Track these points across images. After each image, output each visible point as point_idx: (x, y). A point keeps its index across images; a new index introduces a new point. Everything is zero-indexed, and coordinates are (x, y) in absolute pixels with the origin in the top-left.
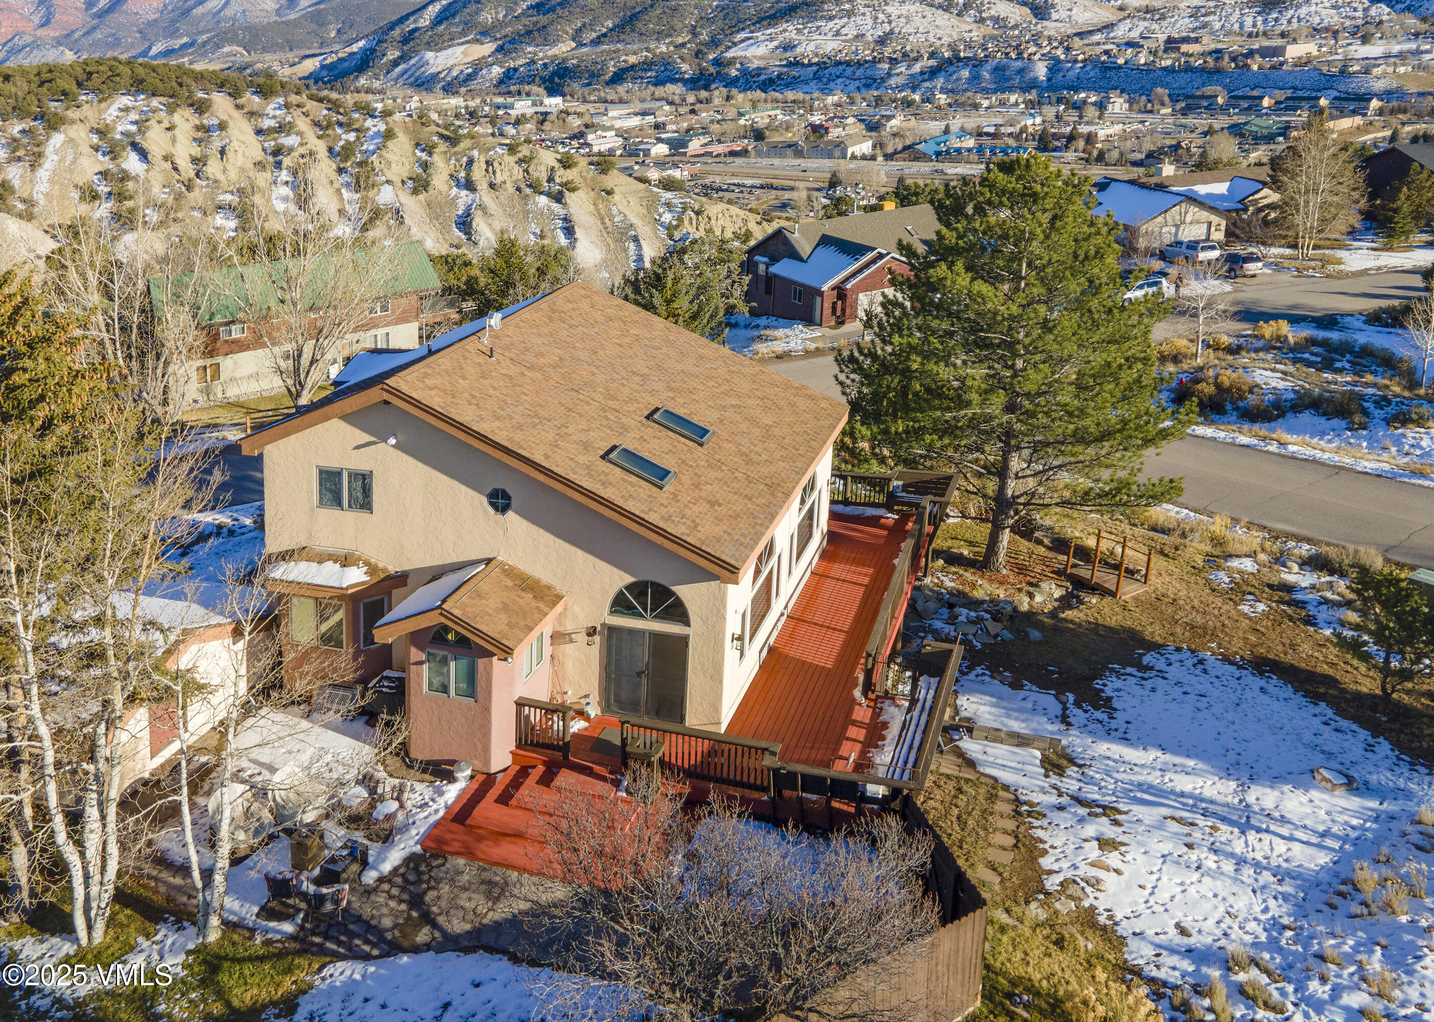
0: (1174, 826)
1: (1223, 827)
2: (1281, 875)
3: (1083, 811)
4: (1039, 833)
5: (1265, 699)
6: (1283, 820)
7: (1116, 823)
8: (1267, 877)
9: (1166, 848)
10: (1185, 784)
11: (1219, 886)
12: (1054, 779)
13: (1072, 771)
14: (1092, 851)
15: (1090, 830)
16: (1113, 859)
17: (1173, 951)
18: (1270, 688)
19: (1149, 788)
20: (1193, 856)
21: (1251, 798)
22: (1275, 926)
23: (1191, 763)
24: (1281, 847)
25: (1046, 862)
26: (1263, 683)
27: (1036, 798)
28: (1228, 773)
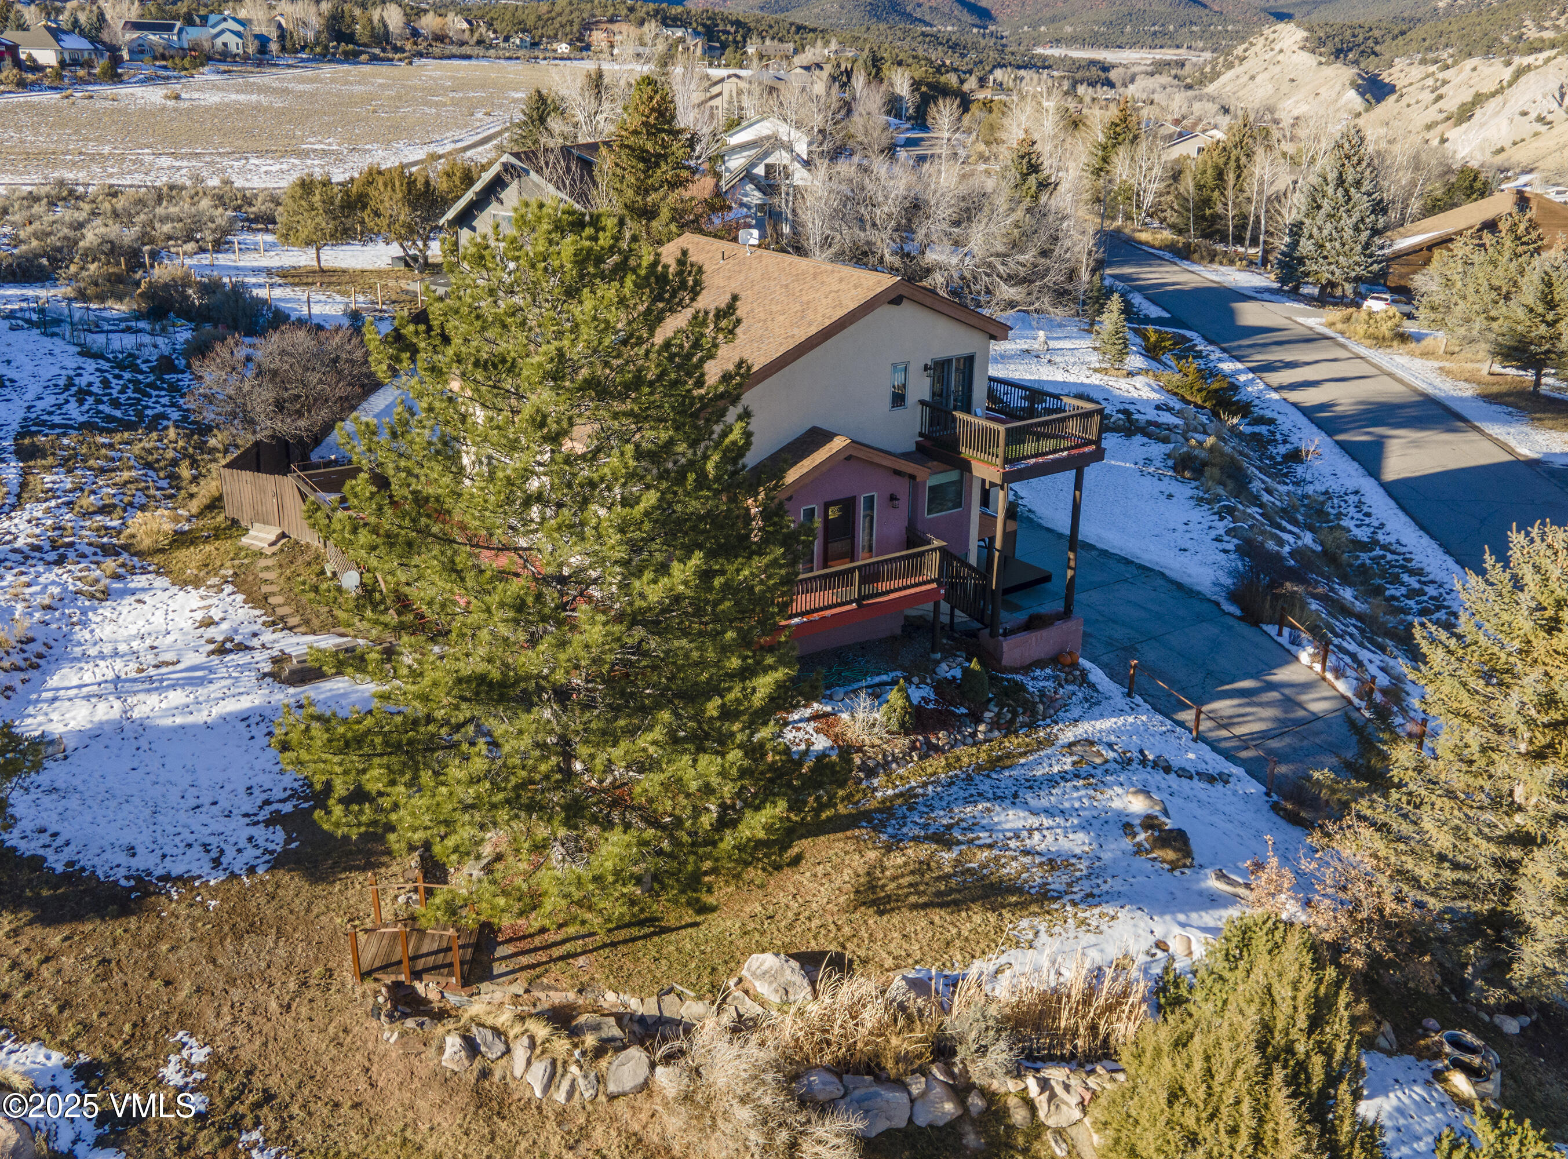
0: (169, 657)
1: (133, 675)
2: (85, 657)
3: (238, 639)
4: (258, 612)
5: (128, 837)
6: (87, 698)
7: (211, 641)
8: (93, 652)
9: (170, 639)
10: (177, 697)
11: (123, 633)
12: (275, 653)
13: (267, 668)
14: (216, 614)
15: (225, 626)
16: (199, 616)
17: (143, 590)
18: (122, 858)
19: (201, 682)
20: (148, 642)
21: (117, 704)
22: (84, 623)
23: (179, 720)
24: (88, 678)
25: (240, 597)
26: (135, 863)
27: (278, 635)
28: (143, 726)
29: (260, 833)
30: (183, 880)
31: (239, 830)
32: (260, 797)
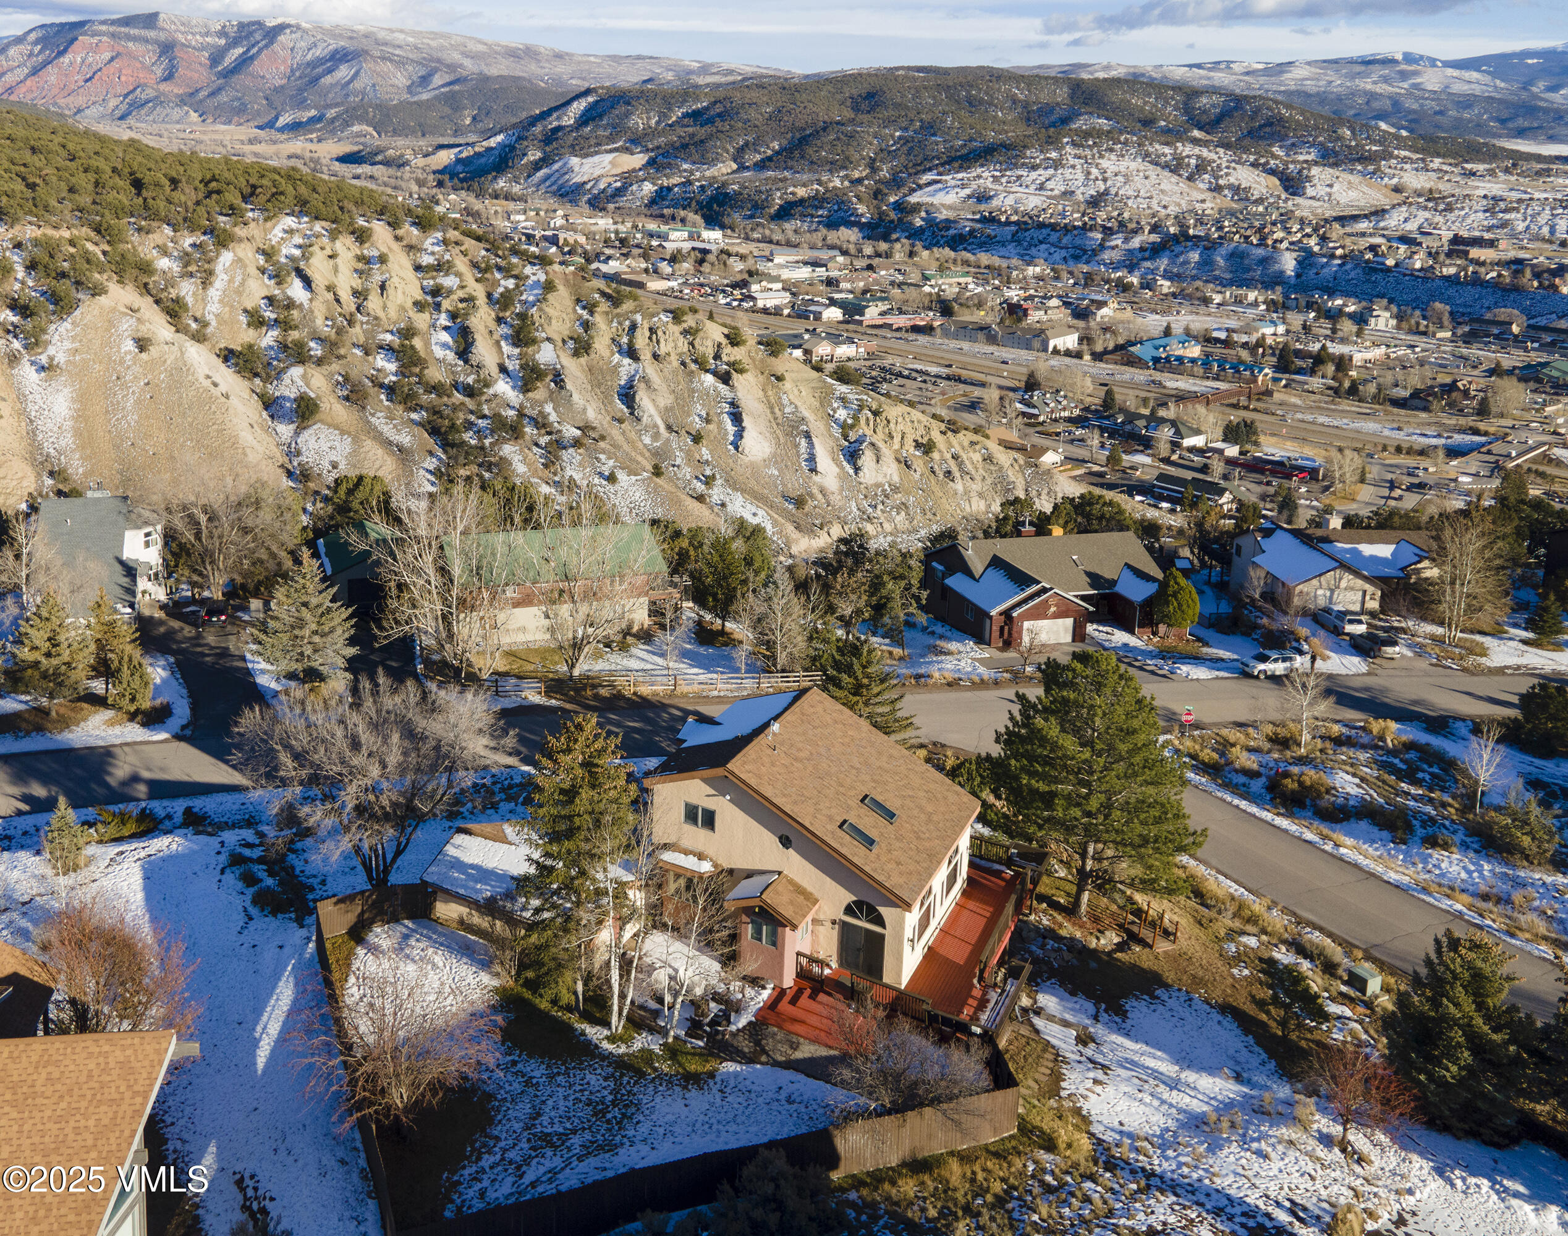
0: (1136, 1081)
1: (1162, 1086)
2: (1180, 1111)
3: (1091, 1066)
4: (1065, 1071)
5: (1218, 1027)
6: (1195, 1088)
7: (1107, 1074)
8: (1174, 1111)
9: (1127, 1089)
10: (1151, 1063)
11: (1147, 1110)
12: (1080, 1047)
13: (1092, 1045)
14: (1089, 1084)
15: (1091, 1075)
16: (1098, 1089)
17: (1113, 1130)
18: (1225, 1023)
19: (1131, 1061)
20: (1140, 1095)
21: (1183, 1076)
22: (1167, 1130)
23: (1159, 1053)
24: (1187, 1099)
25: (1063, 1084)
26: (1220, 1018)
27: (1068, 1055)
28: (1177, 1062)
29: (1165, 997)
30: (1207, 1002)
31: (1171, 1003)
32: (1152, 1007)
